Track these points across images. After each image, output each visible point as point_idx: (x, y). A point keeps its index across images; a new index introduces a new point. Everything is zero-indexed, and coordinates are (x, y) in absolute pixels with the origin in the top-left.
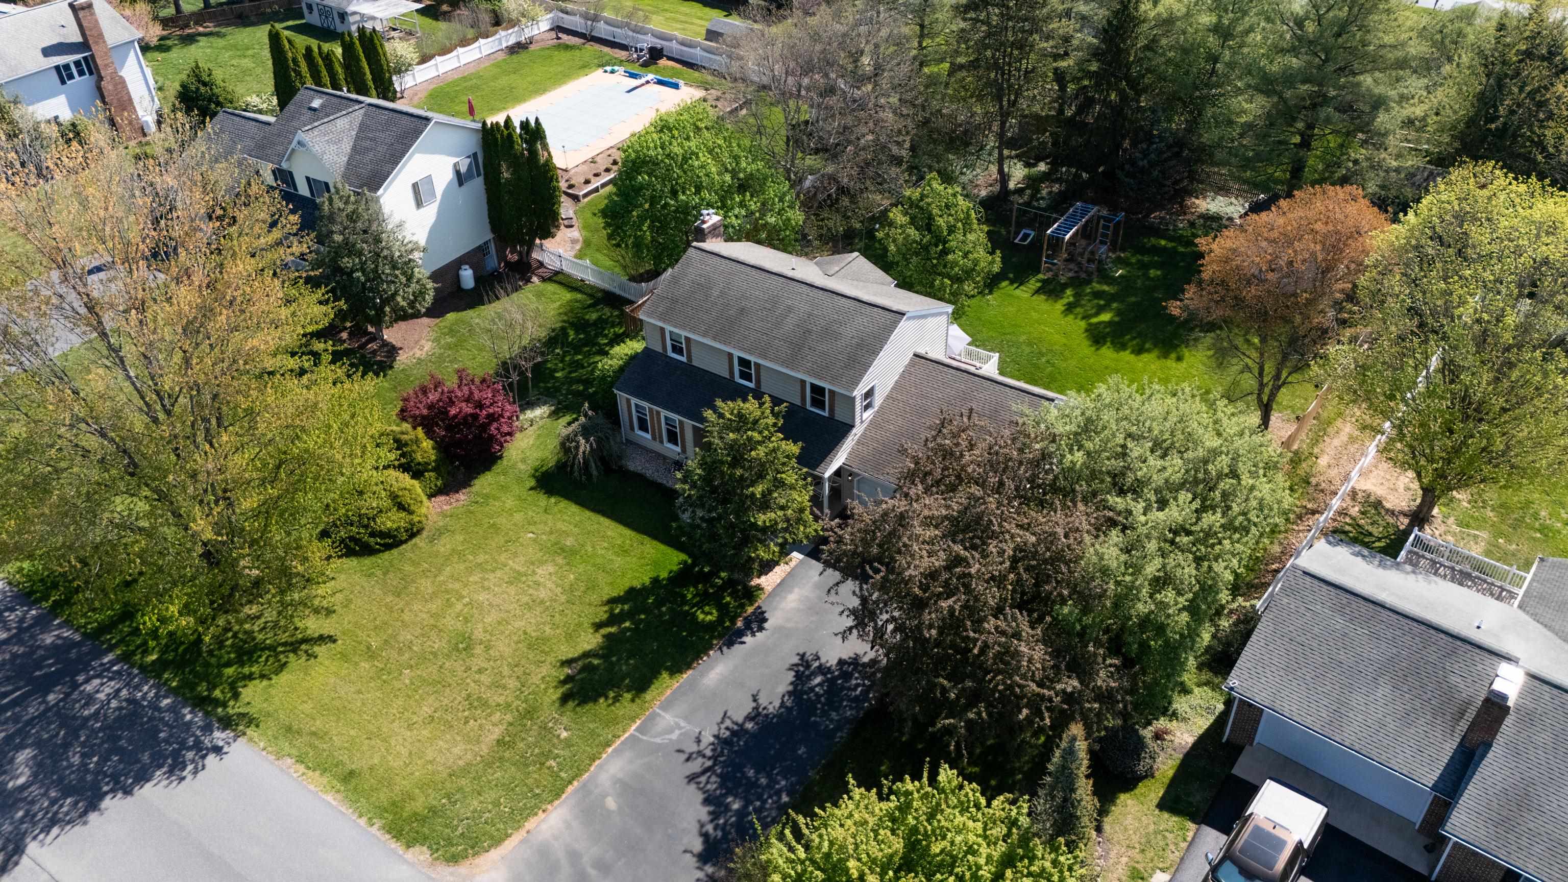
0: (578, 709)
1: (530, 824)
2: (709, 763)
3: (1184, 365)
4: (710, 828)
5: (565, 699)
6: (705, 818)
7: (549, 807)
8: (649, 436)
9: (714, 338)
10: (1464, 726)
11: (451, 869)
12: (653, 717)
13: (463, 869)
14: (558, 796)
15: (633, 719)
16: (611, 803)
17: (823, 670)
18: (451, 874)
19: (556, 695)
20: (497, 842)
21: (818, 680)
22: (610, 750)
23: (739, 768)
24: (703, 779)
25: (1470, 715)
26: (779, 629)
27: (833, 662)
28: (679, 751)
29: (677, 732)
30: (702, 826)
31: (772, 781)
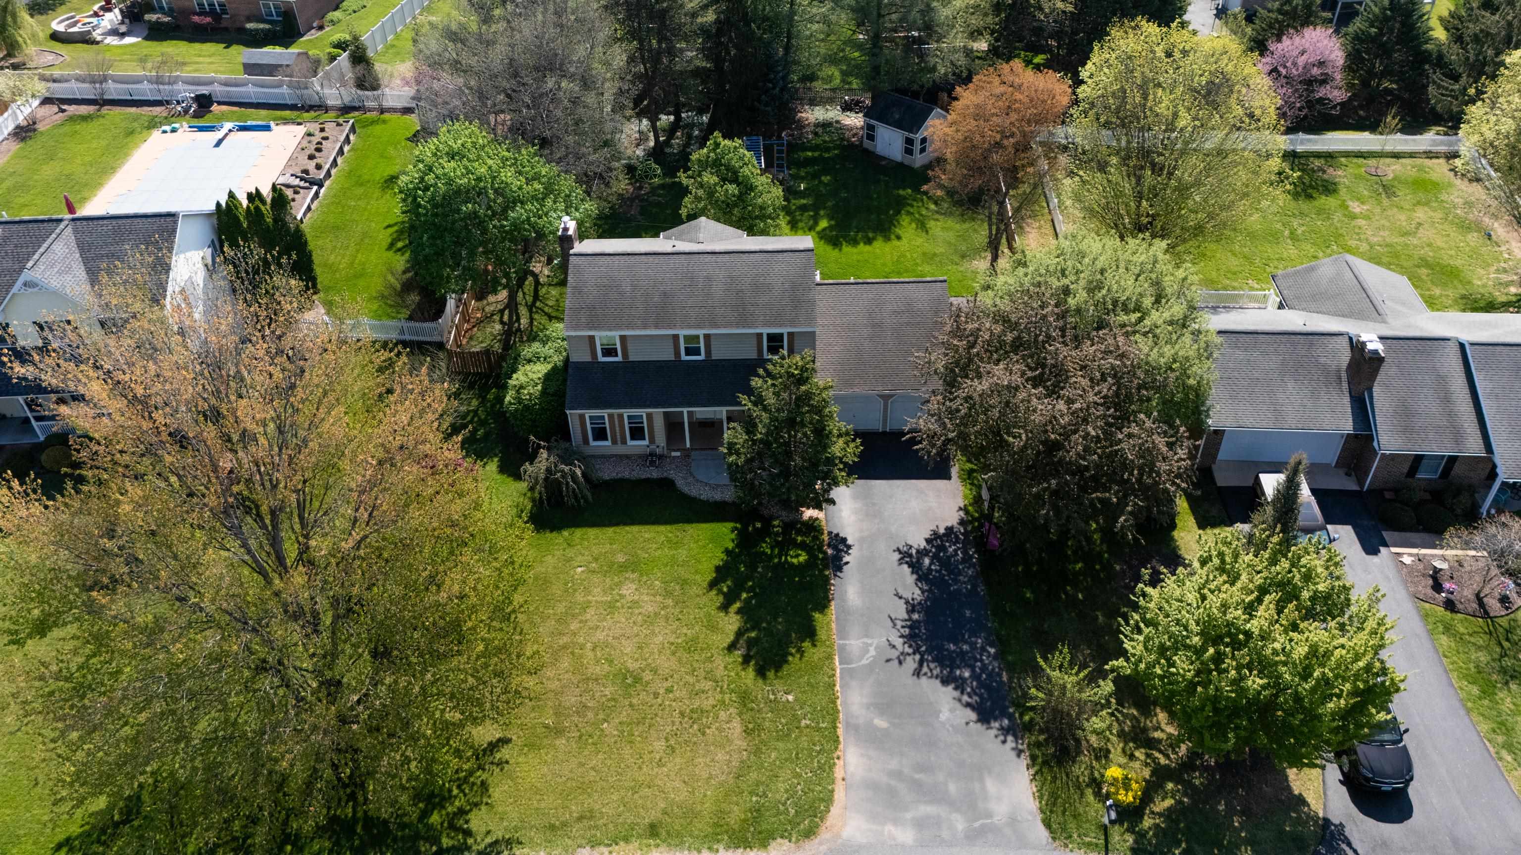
0: (780, 674)
1: (838, 773)
2: (918, 657)
3: (904, 241)
4: (965, 698)
5: (761, 673)
6: (957, 694)
7: (838, 753)
8: (608, 443)
9: (657, 327)
10: (1345, 385)
11: (817, 841)
12: (842, 648)
13: (824, 835)
14: (837, 741)
15: (830, 657)
16: (880, 723)
17: (922, 553)
18: (821, 844)
19: (751, 673)
20: (828, 800)
21: (927, 561)
22: (838, 688)
23: (940, 649)
24: (925, 669)
25: (1344, 376)
26: (862, 540)
27: (923, 544)
28: (888, 661)
29: (872, 649)
30: (960, 700)
31: (973, 645)
